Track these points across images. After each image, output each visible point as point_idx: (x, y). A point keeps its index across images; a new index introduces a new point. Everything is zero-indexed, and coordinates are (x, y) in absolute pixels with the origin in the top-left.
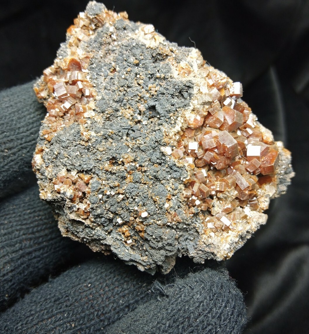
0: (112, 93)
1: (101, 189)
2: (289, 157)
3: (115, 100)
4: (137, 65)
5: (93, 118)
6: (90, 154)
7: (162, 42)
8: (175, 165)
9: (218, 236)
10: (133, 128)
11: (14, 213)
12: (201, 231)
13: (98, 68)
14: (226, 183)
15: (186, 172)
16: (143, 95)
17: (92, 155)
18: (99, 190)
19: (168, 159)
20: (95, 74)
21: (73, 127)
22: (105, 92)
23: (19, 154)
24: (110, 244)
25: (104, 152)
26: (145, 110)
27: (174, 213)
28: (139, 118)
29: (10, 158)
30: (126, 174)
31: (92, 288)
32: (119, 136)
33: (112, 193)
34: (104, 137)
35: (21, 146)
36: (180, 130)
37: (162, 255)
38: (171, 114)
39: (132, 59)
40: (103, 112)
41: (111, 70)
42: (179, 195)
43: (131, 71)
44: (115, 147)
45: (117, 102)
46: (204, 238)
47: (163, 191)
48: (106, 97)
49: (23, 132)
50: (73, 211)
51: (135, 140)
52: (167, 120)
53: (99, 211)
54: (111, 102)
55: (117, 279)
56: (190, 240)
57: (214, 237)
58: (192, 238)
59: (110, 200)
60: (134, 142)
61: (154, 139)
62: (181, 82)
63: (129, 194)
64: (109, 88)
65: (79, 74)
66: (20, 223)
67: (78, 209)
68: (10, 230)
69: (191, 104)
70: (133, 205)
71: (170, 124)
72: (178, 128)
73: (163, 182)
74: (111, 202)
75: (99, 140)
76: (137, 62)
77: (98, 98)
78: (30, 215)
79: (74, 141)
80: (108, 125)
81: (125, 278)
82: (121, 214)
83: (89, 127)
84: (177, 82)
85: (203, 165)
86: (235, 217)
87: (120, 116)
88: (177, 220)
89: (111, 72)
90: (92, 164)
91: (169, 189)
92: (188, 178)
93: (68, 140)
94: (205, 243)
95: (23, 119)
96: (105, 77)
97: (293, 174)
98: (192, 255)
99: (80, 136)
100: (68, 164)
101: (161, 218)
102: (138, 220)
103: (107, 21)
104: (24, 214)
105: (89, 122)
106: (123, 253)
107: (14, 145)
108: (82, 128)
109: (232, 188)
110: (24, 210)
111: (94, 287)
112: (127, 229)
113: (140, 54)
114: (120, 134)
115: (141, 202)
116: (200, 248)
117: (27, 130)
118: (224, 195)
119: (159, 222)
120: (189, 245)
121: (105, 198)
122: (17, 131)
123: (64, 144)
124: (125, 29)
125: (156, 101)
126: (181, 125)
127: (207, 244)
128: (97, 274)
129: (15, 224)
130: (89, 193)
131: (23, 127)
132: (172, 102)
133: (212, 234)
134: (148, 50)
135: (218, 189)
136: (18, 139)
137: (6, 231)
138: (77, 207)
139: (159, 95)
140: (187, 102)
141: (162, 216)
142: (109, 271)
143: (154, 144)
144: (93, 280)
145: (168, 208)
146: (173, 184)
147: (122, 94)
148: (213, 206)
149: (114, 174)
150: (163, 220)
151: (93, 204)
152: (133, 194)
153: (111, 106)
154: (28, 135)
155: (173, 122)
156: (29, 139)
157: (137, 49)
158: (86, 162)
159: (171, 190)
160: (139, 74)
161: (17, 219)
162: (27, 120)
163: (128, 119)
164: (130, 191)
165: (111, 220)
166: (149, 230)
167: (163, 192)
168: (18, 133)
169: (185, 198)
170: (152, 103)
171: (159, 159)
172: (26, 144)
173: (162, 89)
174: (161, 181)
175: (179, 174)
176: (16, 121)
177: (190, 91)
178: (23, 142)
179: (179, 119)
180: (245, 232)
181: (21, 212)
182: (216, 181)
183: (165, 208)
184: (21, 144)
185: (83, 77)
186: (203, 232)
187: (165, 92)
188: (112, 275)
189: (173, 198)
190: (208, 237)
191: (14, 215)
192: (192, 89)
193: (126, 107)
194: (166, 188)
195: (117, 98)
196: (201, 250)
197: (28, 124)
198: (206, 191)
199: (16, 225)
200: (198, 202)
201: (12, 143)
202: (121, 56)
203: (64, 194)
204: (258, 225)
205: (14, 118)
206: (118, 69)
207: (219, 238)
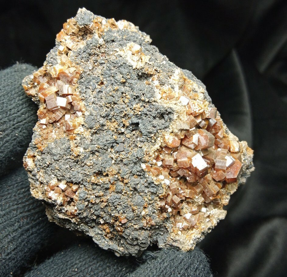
0: (99, 108)
1: (87, 198)
2: (252, 155)
3: (103, 116)
4: (124, 83)
5: (82, 134)
6: (79, 166)
7: (148, 62)
8: (153, 183)
9: (184, 234)
10: (117, 142)
11: (9, 194)
12: (170, 230)
13: (87, 82)
14: (195, 192)
15: (162, 189)
16: (128, 113)
17: (80, 167)
18: (85, 199)
19: (148, 176)
20: (84, 88)
21: (64, 143)
22: (92, 106)
23: (12, 135)
24: (92, 236)
25: (91, 167)
26: (129, 125)
27: (149, 219)
28: (123, 130)
29: (5, 140)
30: (110, 186)
31: (79, 272)
32: (105, 149)
33: (96, 202)
34: (92, 152)
35: (13, 127)
36: (159, 148)
37: (136, 250)
38: (152, 135)
39: (119, 77)
40: (91, 129)
41: (99, 83)
42: (155, 204)
43: (118, 90)
44: (100, 161)
45: (103, 117)
46: (172, 235)
47: (141, 201)
48: (94, 113)
49: (14, 114)
50: (62, 212)
51: (119, 153)
52: (148, 139)
53: (85, 215)
54: (99, 117)
55: (100, 264)
56: (160, 234)
57: (180, 235)
58: (162, 233)
59: (95, 206)
60: (117, 155)
61: (135, 156)
62: (163, 108)
63: (112, 204)
64: (97, 103)
65: (70, 89)
66: (16, 203)
67: (67, 211)
68: (8, 210)
69: (170, 127)
70: (114, 212)
71: (150, 142)
72: (157, 146)
73: (142, 194)
74: (96, 208)
75: (87, 155)
76: (124, 80)
77: (87, 113)
78: (25, 194)
79: (65, 156)
80: (96, 140)
81: (107, 263)
82: (104, 217)
83: (78, 143)
84: (159, 106)
85: (176, 176)
86: (199, 218)
87: (106, 130)
88: (151, 224)
89: (99, 85)
90: (81, 178)
91: (146, 199)
92: (163, 194)
93: (59, 154)
94: (172, 239)
95: (13, 101)
96: (93, 90)
97: (253, 169)
98: (161, 247)
99: (70, 151)
100: (59, 176)
101: (138, 223)
102: (117, 223)
103: (96, 31)
104: (19, 194)
105: (78, 138)
106: (103, 244)
107: (7, 127)
108: (72, 144)
109: (199, 196)
110: (18, 190)
111: (81, 271)
112: (107, 227)
113: (127, 74)
114: (106, 148)
115: (121, 211)
116: (169, 243)
117: (18, 111)
118: (192, 200)
119: (136, 227)
120: (159, 238)
121: (90, 205)
122: (9, 112)
123: (55, 158)
124: (113, 41)
125: (139, 119)
126: (160, 144)
127: (175, 240)
128: (81, 260)
129: (11, 204)
130: (76, 200)
131: (14, 108)
132: (154, 124)
133: (180, 233)
134: (135, 70)
135: (188, 196)
136: (10, 121)
137: (4, 212)
138: (66, 209)
139: (143, 115)
140: (167, 124)
141: (139, 221)
142: (92, 258)
143: (136, 159)
144: (79, 266)
145: (144, 215)
146: (149, 196)
147: (109, 110)
148: (182, 209)
149: (100, 185)
150: (139, 224)
151: (80, 210)
152: (115, 204)
153: (99, 121)
154: (20, 115)
155: (153, 141)
156: (20, 119)
157: (124, 68)
158: (75, 176)
159: (148, 200)
160: (125, 93)
161: (13, 199)
162: (16, 101)
163: (113, 131)
164: (113, 202)
165: (94, 220)
166: (127, 231)
167: (141, 203)
168: (10, 115)
169: (159, 207)
170: (135, 120)
171: (139, 172)
172: (18, 124)
173: (145, 110)
174: (140, 193)
175: (156, 190)
176: (7, 103)
177: (171, 116)
178: (15, 123)
179: (159, 139)
180: (207, 229)
181: (16, 192)
182: (186, 189)
183: (142, 215)
184: (14, 125)
185: (73, 91)
186: (172, 231)
187: (148, 113)
188: (95, 261)
189: (149, 206)
190: (176, 235)
191: (9, 196)
192: (173, 115)
193: (111, 121)
194: (144, 199)
195: (104, 114)
196: (169, 244)
197: (18, 105)
198: (178, 202)
199: (13, 205)
200: (170, 210)
201: (5, 125)
202: (109, 71)
203: (55, 201)
204: (218, 221)
205: (4, 101)
206: (105, 82)
207: (185, 235)
